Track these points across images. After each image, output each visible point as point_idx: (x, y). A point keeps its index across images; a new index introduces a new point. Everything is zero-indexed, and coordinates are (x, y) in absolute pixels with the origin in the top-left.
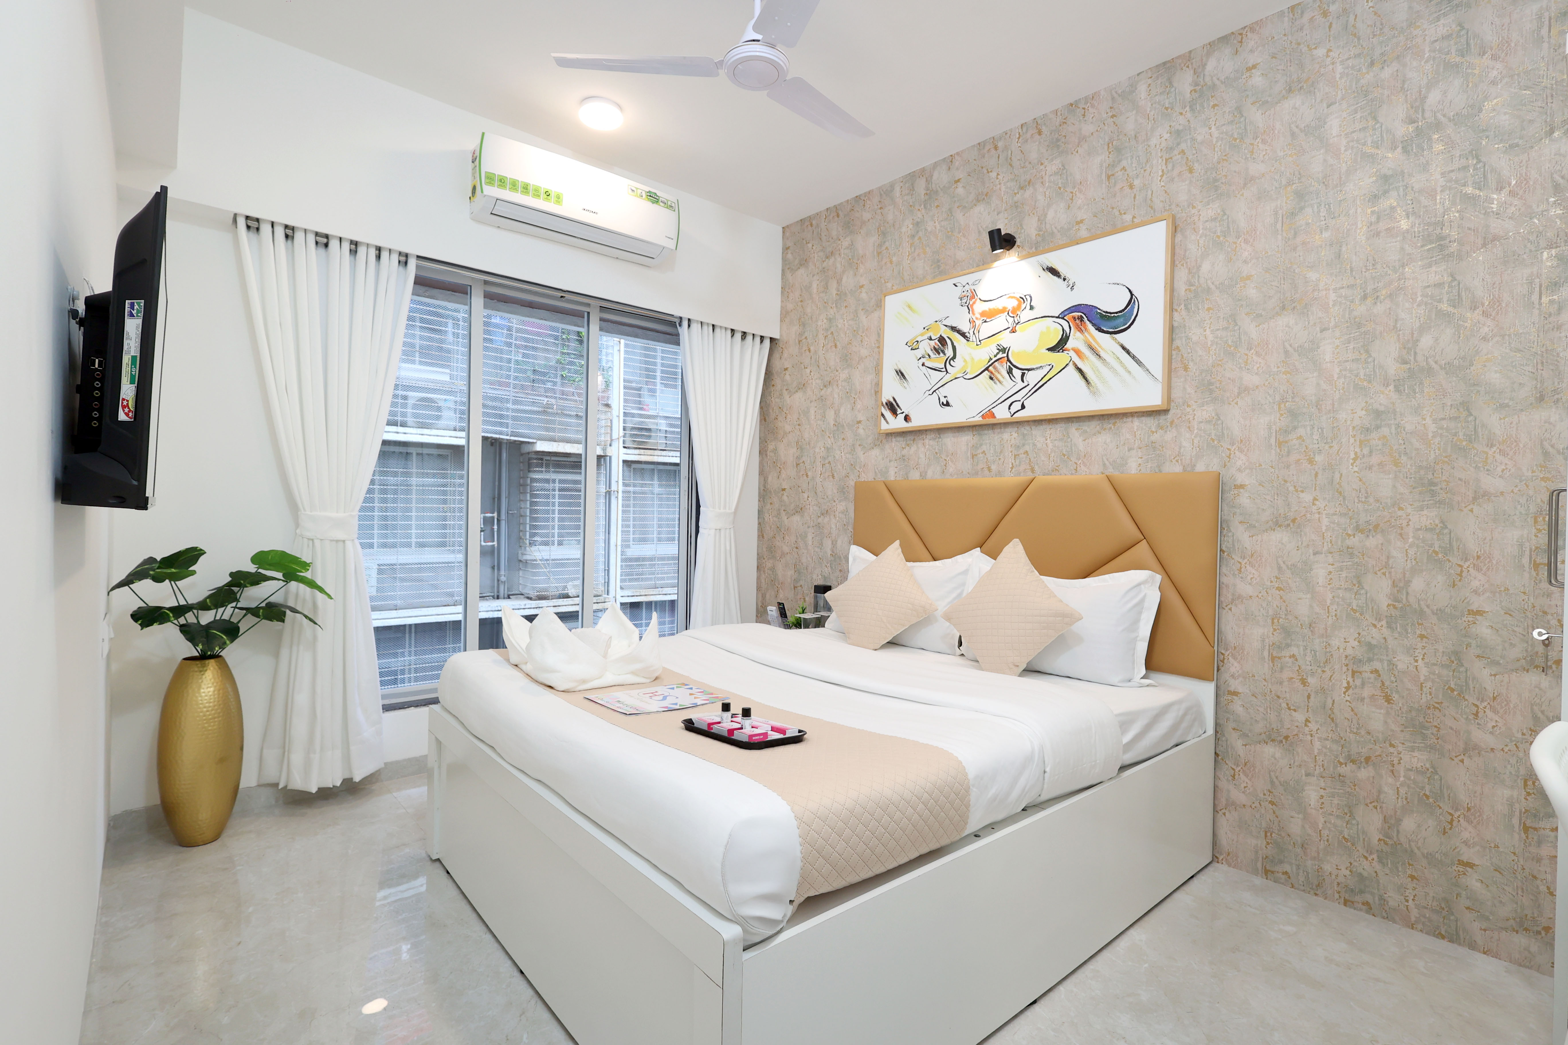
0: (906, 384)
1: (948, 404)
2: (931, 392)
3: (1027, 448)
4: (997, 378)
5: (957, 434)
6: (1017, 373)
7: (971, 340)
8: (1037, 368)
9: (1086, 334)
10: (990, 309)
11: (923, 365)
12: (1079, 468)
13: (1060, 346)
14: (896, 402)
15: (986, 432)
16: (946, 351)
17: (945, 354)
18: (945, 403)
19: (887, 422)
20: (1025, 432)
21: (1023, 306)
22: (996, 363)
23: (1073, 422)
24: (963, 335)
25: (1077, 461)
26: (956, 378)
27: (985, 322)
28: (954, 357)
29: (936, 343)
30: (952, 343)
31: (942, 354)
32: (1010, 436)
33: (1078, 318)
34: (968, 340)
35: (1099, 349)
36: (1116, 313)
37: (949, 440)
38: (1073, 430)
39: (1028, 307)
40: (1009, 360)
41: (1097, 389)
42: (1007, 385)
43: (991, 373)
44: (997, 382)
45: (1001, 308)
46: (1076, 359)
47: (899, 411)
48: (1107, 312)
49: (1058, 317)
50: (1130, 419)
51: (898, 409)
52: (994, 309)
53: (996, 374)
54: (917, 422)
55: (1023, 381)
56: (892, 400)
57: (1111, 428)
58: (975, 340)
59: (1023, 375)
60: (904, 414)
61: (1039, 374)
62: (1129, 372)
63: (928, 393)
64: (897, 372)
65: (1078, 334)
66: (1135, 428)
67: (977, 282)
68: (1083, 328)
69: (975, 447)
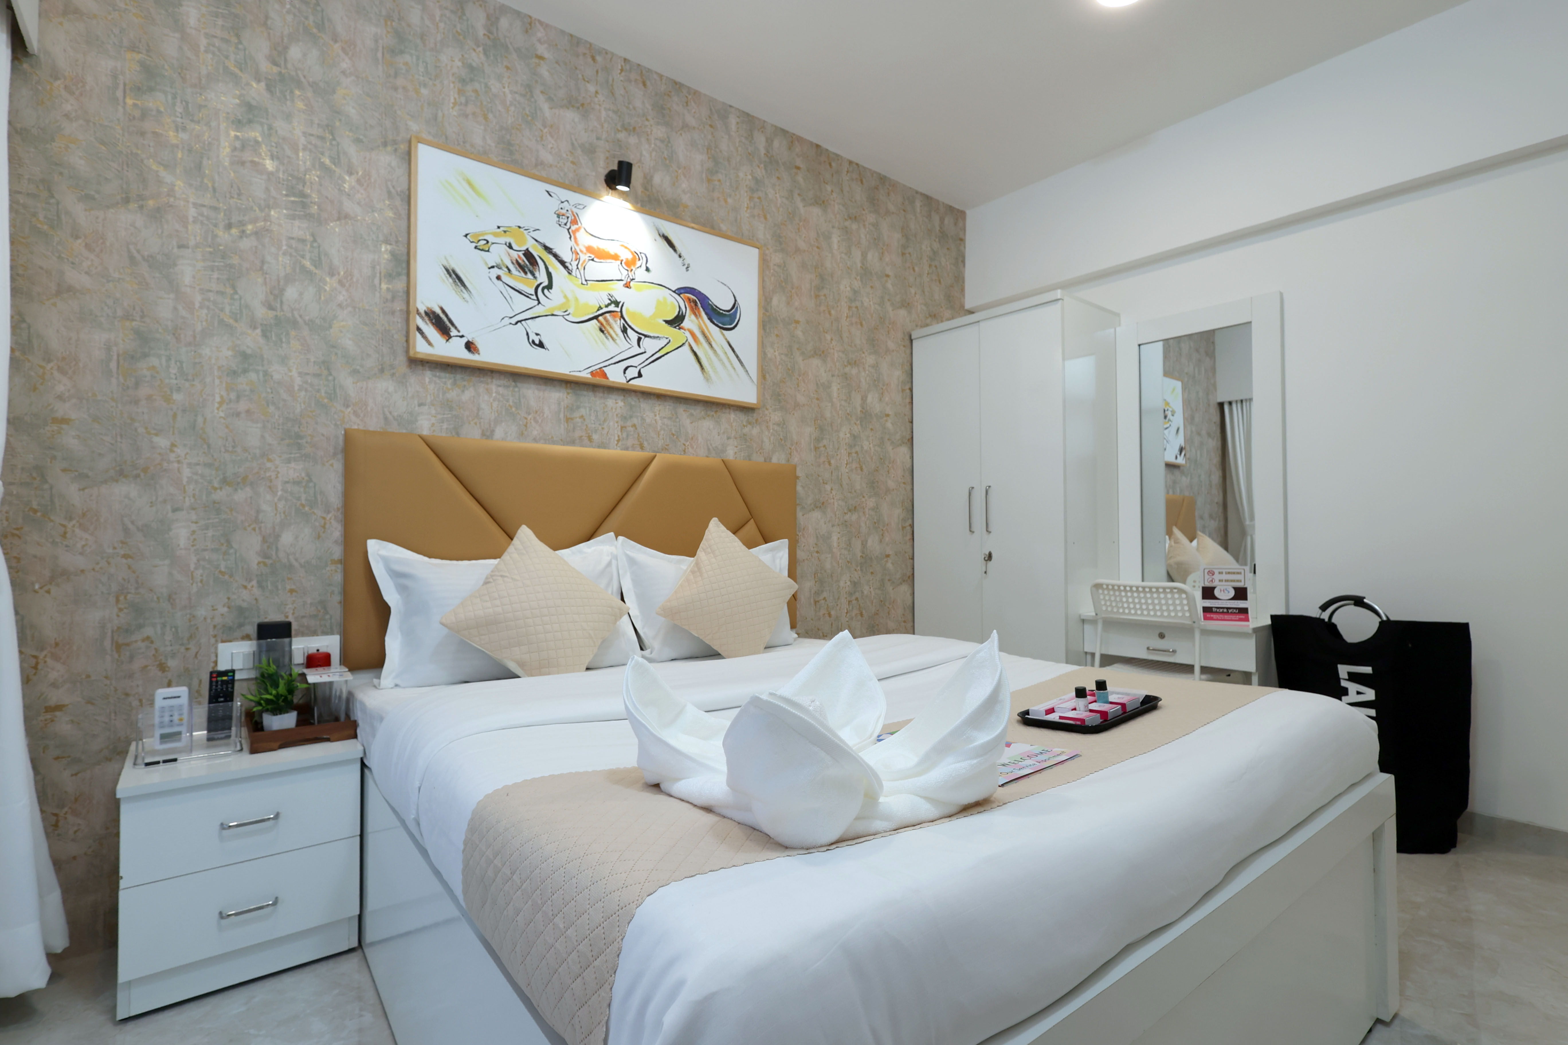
0: (466, 295)
1: (541, 345)
2: (514, 321)
3: (635, 421)
4: (609, 333)
5: (543, 387)
6: (633, 336)
7: (574, 273)
8: (654, 337)
9: (700, 319)
10: (598, 248)
11: (499, 278)
12: (687, 450)
13: (676, 321)
14: (447, 315)
15: (585, 393)
16: (537, 274)
17: (535, 278)
18: (537, 342)
19: (430, 344)
20: (633, 403)
21: (638, 263)
22: (607, 315)
23: (680, 403)
24: (563, 263)
25: (685, 443)
26: (553, 315)
27: (593, 260)
28: (550, 286)
29: (519, 256)
30: (547, 268)
31: (529, 276)
32: (615, 403)
33: (693, 301)
34: (570, 274)
35: (712, 340)
36: (724, 311)
37: (531, 393)
38: (682, 410)
39: (644, 267)
40: (622, 317)
41: (710, 377)
42: (623, 346)
43: (602, 324)
44: (609, 337)
45: (612, 253)
46: (691, 340)
47: (453, 332)
48: (716, 307)
49: (674, 292)
50: (728, 411)
51: (452, 329)
52: (604, 250)
53: (608, 328)
54: (487, 356)
55: (639, 345)
56: (439, 311)
57: (713, 416)
58: (579, 276)
59: (639, 339)
60: (464, 340)
61: (657, 344)
62: (734, 369)
63: (507, 321)
64: (447, 270)
65: (693, 317)
66: (732, 419)
67: (581, 207)
68: (697, 314)
69: (571, 409)
